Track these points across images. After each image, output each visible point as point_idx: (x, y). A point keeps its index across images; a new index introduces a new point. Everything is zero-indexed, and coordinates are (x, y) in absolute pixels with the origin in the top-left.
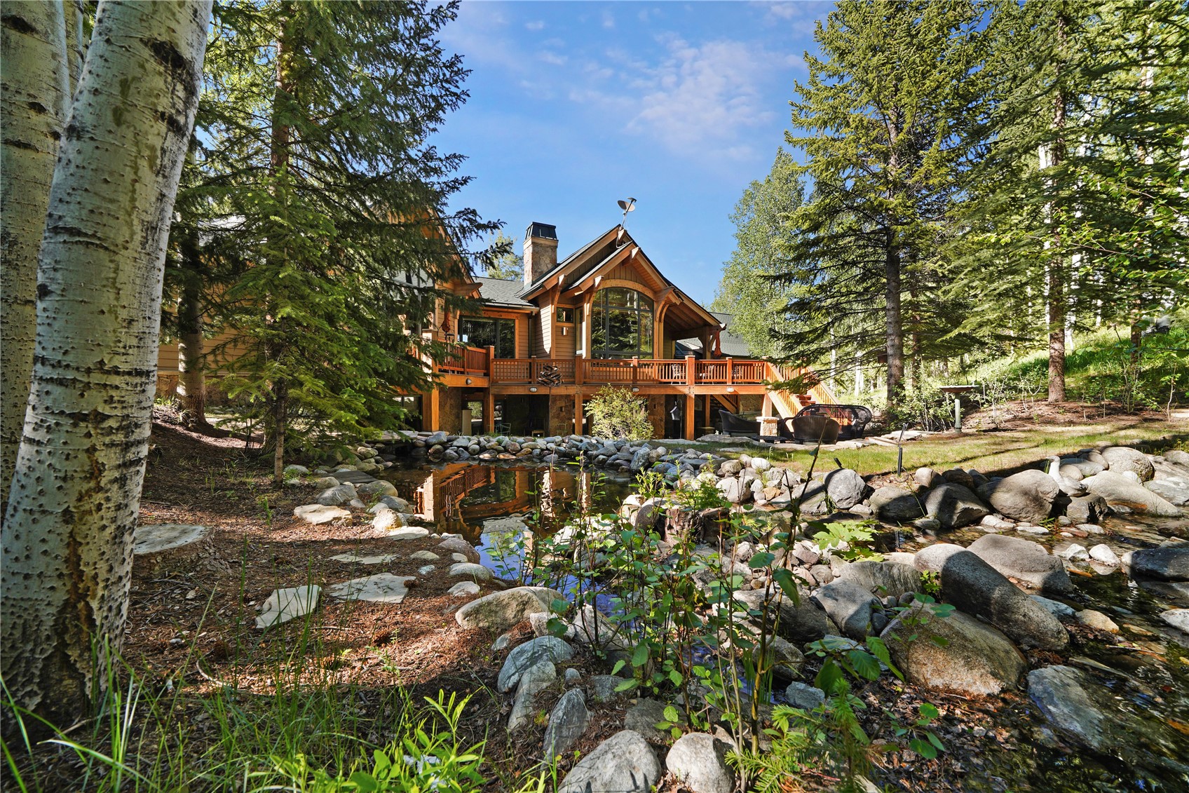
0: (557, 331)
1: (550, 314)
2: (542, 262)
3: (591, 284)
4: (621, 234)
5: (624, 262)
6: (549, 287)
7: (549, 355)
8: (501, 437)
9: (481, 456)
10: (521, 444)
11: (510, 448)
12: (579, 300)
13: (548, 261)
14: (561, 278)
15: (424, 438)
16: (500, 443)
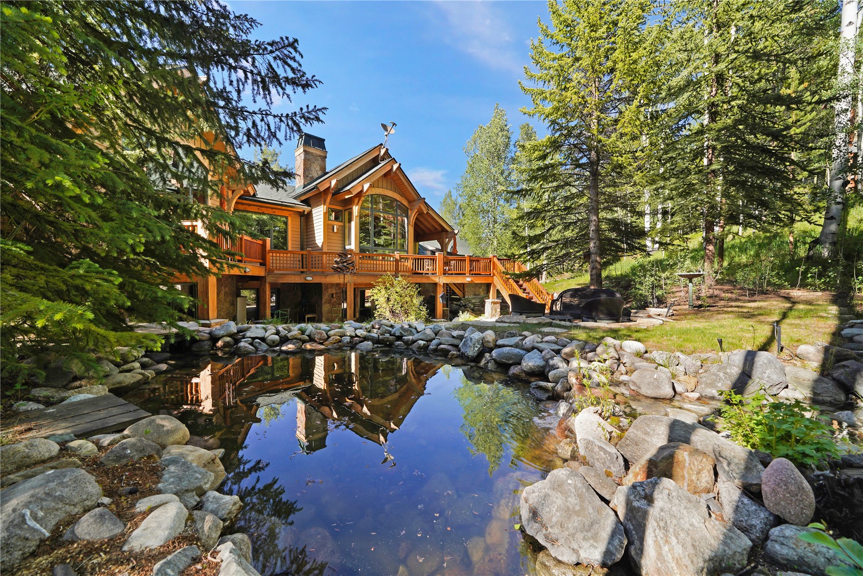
0: (328, 229)
1: (322, 213)
2: (313, 169)
3: (359, 189)
4: (383, 151)
5: (385, 175)
6: (322, 189)
7: (321, 249)
8: (303, 325)
9: (284, 348)
10: (327, 332)
11: (317, 337)
12: (348, 203)
13: (318, 168)
14: (334, 182)
15: (207, 330)
16: (303, 332)
